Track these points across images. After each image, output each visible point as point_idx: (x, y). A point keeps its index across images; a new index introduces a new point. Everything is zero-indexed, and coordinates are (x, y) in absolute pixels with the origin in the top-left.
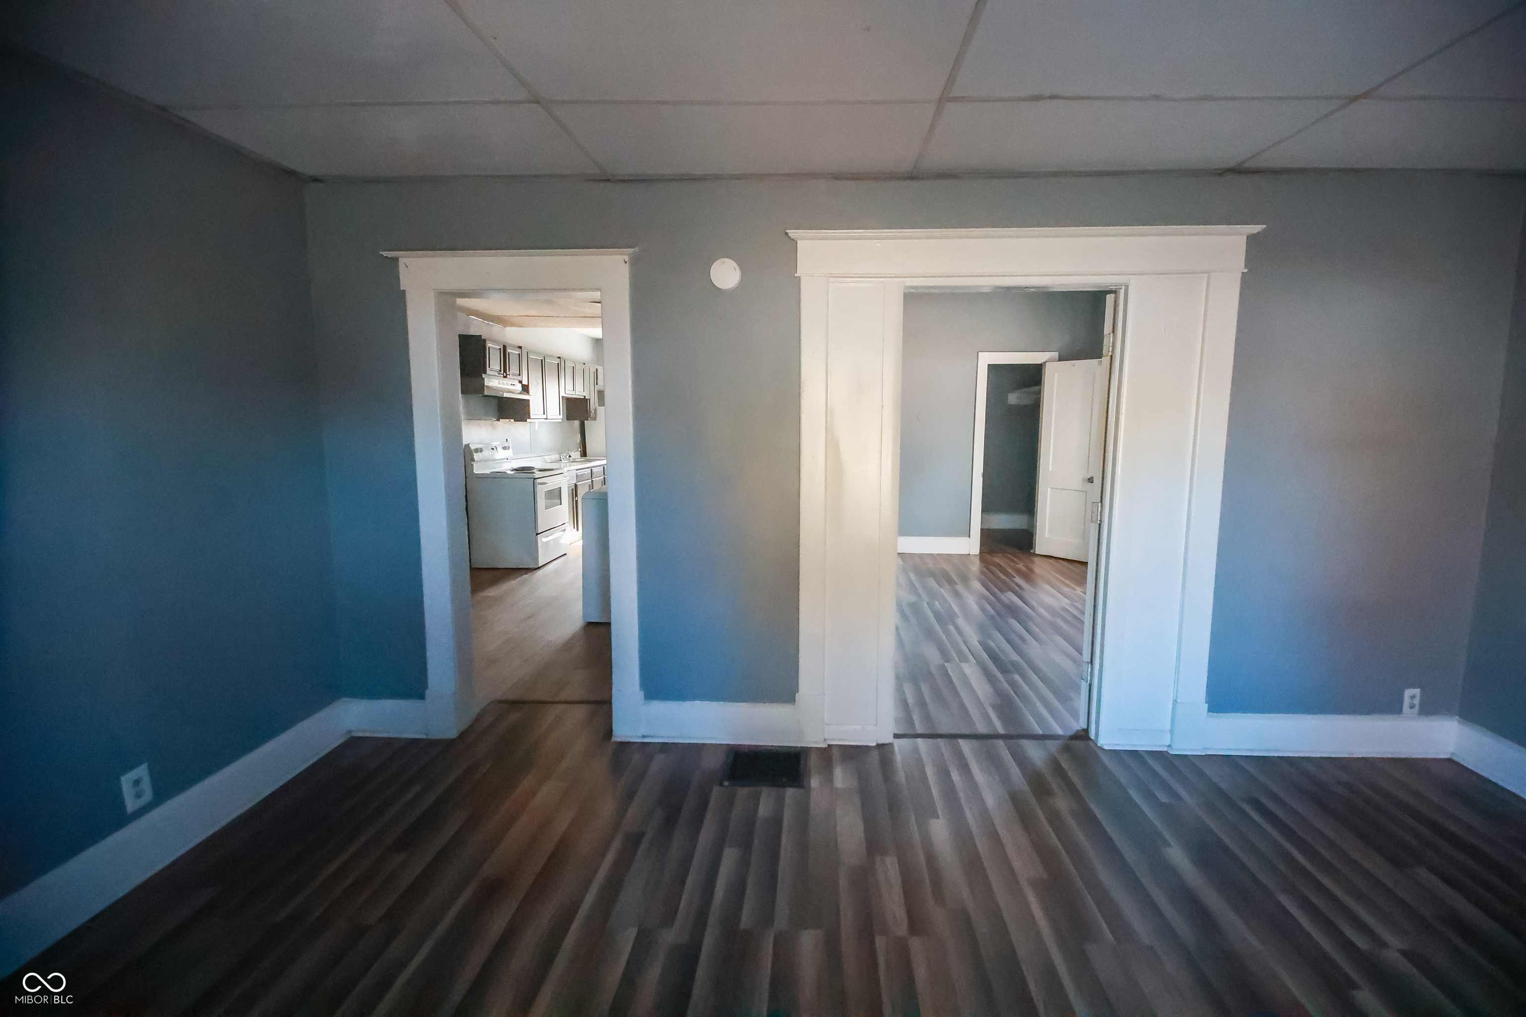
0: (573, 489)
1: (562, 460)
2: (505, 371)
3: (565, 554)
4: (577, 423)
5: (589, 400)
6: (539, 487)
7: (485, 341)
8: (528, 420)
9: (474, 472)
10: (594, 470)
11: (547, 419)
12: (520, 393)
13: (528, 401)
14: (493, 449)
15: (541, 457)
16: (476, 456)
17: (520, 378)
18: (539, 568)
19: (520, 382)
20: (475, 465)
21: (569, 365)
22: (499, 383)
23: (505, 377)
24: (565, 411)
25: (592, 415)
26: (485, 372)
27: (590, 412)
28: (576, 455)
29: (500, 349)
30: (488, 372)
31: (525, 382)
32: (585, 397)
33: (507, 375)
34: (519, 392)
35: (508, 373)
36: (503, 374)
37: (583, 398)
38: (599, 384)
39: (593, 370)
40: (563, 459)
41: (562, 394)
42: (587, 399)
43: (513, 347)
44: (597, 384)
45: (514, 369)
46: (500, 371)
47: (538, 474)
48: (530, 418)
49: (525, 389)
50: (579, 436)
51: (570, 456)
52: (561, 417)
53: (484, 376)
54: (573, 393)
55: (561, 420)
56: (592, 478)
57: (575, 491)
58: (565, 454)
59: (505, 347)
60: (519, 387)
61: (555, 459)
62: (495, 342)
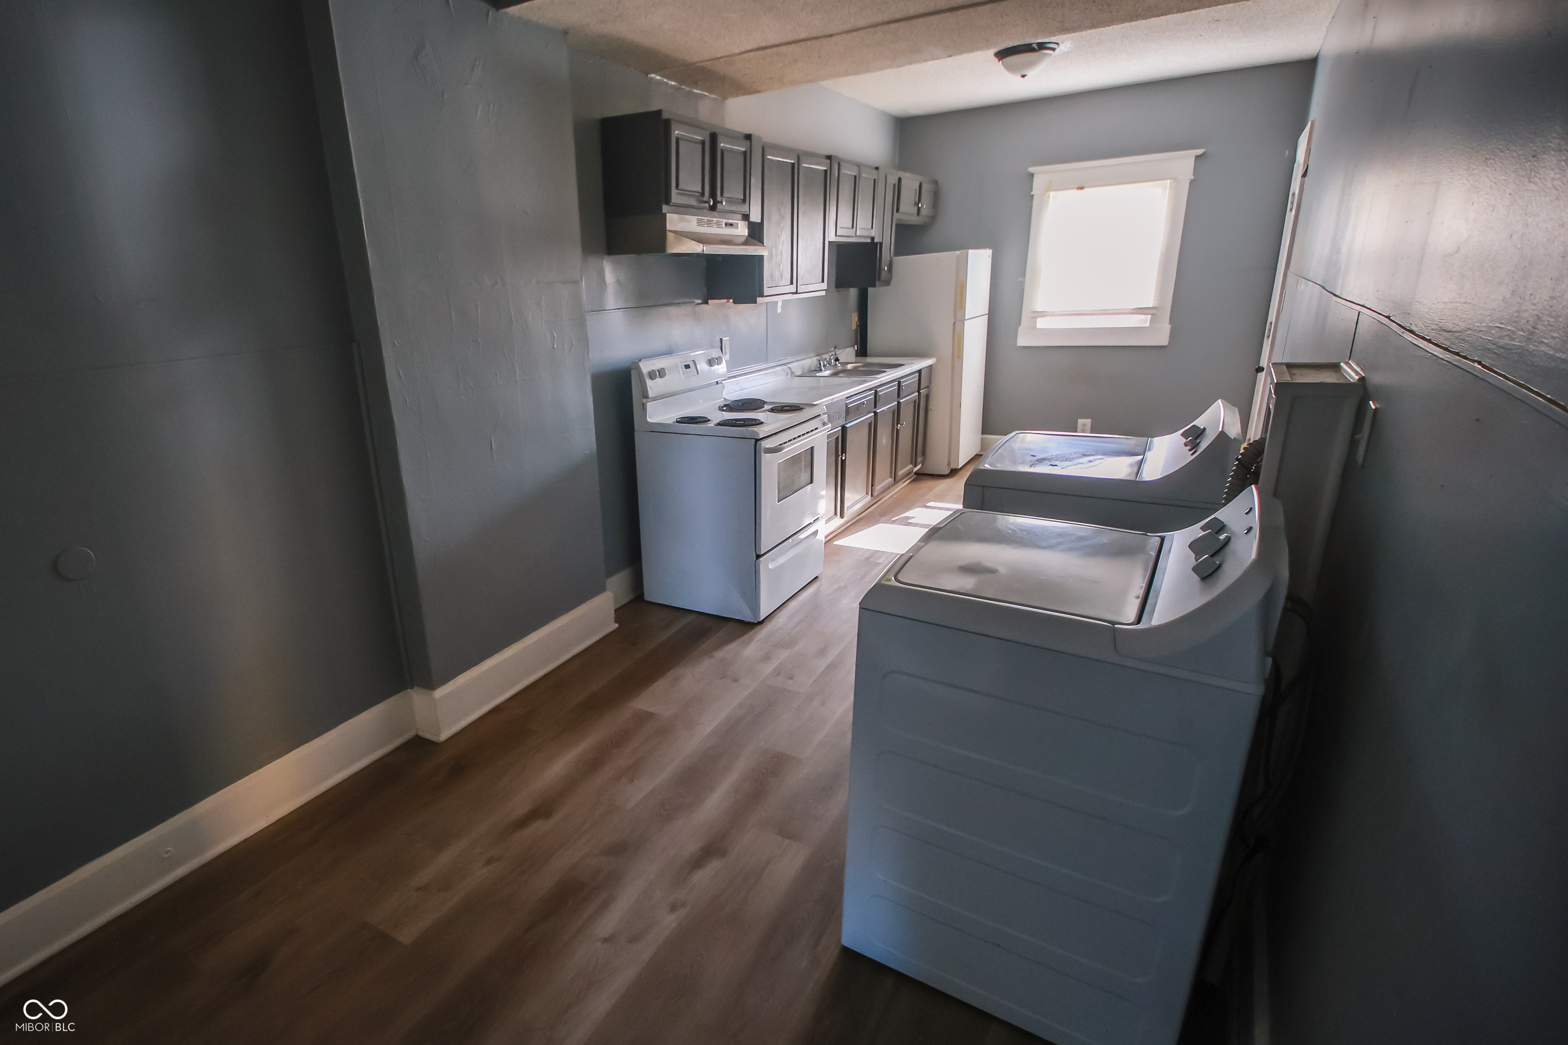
0: (837, 439)
1: (823, 368)
2: (713, 195)
3: (817, 577)
4: (853, 292)
5: (881, 244)
6: (766, 458)
7: (667, 123)
8: (759, 300)
9: (649, 419)
10: (882, 392)
11: (796, 293)
12: (746, 243)
13: (761, 258)
14: (687, 367)
15: (784, 367)
16: (654, 387)
17: (744, 209)
18: (760, 623)
19: (746, 217)
20: (650, 406)
21: (848, 171)
22: (700, 223)
23: (713, 208)
24: (834, 272)
25: (884, 275)
26: (668, 201)
27: (880, 269)
28: (848, 355)
29: (703, 143)
30: (675, 198)
31: (755, 217)
32: (873, 239)
33: (716, 202)
34: (743, 239)
35: (719, 199)
36: (708, 202)
37: (869, 241)
38: (901, 209)
39: (893, 180)
40: (824, 366)
41: (831, 237)
42: (877, 243)
43: (732, 136)
44: (898, 210)
45: (733, 189)
46: (703, 194)
47: (770, 422)
48: (762, 296)
49: (756, 233)
50: (855, 318)
51: (837, 360)
52: (824, 286)
53: (665, 208)
54: (851, 232)
55: (823, 293)
56: (875, 407)
57: (840, 445)
58: (826, 356)
59: (714, 137)
60: (742, 230)
61: (810, 367)
62: (694, 125)
